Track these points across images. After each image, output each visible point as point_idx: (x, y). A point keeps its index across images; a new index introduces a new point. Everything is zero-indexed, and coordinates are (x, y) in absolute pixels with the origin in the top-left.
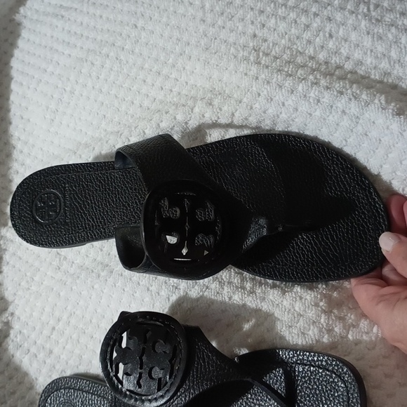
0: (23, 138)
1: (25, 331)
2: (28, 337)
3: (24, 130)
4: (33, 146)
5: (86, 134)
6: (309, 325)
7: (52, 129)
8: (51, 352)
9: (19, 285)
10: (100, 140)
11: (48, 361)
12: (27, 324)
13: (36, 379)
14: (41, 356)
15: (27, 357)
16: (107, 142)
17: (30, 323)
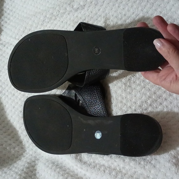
0: (10, 8)
1: (3, 86)
2: (5, 88)
3: (11, 5)
4: (15, 12)
5: (40, 9)
6: (118, 89)
7: (24, 6)
8: (14, 95)
9: (3, 67)
10: (46, 10)
11: (12, 98)
12: (4, 83)
13: (5, 106)
14: (10, 96)
15: (4, 96)
16: (49, 11)
17: (6, 83)
